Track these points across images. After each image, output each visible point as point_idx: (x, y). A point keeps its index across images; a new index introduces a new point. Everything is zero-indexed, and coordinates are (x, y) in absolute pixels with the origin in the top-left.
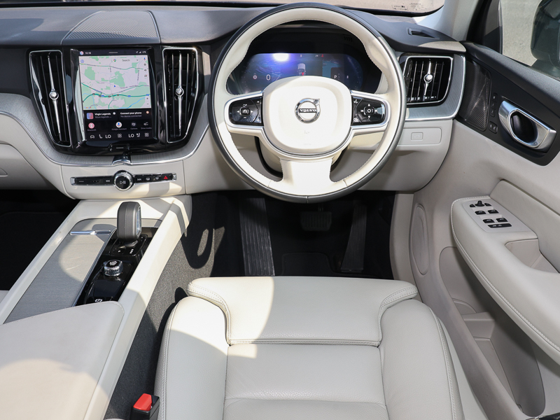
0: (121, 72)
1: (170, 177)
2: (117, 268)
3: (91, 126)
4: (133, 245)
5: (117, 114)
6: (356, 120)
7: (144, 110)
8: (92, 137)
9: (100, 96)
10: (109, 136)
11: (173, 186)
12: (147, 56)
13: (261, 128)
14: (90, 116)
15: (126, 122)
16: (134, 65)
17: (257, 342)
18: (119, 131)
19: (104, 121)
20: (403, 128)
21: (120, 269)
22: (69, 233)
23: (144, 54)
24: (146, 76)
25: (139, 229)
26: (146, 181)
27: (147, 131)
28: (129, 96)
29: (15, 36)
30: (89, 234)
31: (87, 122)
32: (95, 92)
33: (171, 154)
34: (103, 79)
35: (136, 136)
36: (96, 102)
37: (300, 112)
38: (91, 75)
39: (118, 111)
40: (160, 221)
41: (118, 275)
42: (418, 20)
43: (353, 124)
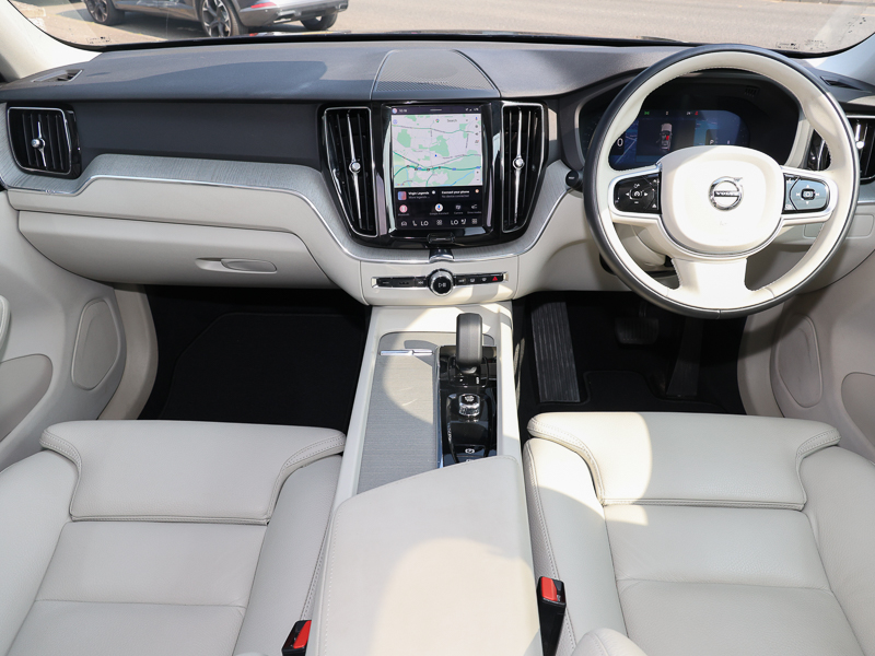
0: (445, 136)
1: (499, 278)
3: (403, 209)
5: (437, 194)
6: (789, 207)
7: (472, 188)
8: (404, 224)
9: (416, 169)
10: (426, 223)
11: (504, 290)
12: (479, 115)
13: (657, 216)
14: (402, 196)
15: (449, 204)
16: (462, 128)
17: (640, 502)
18: (439, 216)
19: (420, 202)
20: (854, 214)
21: (480, 406)
22: (379, 353)
23: (476, 112)
24: (477, 142)
26: (469, 283)
27: (475, 216)
28: (454, 169)
29: (302, 87)
31: (397, 204)
32: (410, 164)
33: (504, 247)
34: (420, 146)
35: (460, 222)
36: (411, 178)
37: (716, 195)
38: (406, 141)
39: (439, 189)
42: (815, 63)
43: (785, 212)
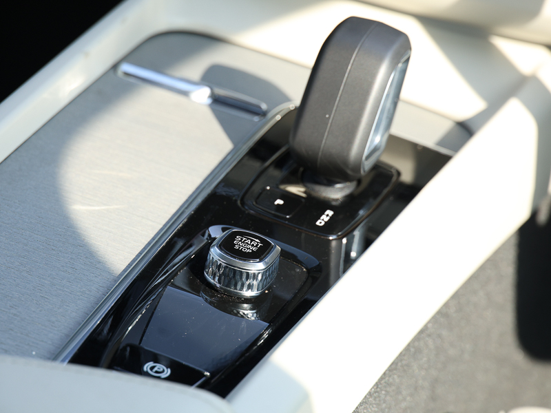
2: (257, 267)
4: (337, 193)
21: (265, 272)
22: (115, 67)
25: (377, 139)
30: (185, 93)
40: (465, 130)
41: (248, 293)
